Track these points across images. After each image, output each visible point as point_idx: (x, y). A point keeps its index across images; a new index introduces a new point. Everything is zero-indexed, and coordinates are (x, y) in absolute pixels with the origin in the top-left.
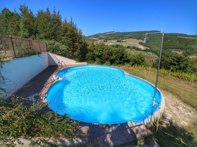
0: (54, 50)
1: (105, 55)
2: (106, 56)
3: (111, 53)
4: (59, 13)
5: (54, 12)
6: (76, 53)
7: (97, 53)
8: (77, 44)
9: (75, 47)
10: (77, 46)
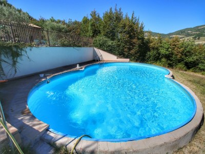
0: (101, 45)
1: (177, 55)
2: (179, 56)
3: (189, 52)
4: (120, 10)
5: (116, 10)
6: (132, 51)
7: (163, 51)
8: (134, 40)
9: (132, 44)
10: (134, 43)
